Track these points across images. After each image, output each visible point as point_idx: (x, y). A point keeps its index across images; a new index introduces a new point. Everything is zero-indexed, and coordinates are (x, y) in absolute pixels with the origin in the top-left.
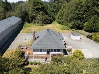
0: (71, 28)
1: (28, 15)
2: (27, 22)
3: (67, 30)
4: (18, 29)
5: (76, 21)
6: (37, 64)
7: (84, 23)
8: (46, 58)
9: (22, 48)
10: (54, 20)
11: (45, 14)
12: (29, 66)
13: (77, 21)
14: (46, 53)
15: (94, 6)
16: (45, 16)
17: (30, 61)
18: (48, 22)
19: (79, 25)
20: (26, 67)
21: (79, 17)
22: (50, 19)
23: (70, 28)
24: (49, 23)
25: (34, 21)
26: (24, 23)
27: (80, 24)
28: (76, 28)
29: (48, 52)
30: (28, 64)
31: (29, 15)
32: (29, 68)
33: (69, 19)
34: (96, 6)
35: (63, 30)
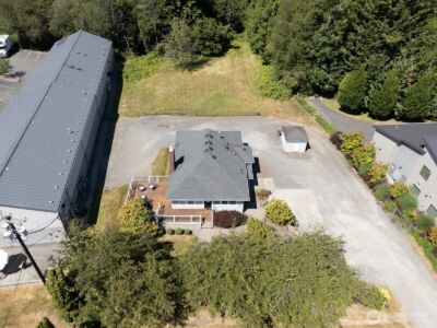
0: (295, 91)
1: (135, 22)
2: (134, 51)
3: (277, 98)
4: (108, 93)
5: (312, 68)
6: (183, 232)
7: (342, 73)
8: (203, 219)
9: (142, 188)
10: (240, 29)
11: (200, 16)
12: (167, 238)
13: (316, 70)
14: (202, 206)
15: (382, 20)
16: (202, 24)
17: (168, 225)
18: (212, 50)
19: (321, 83)
20: (160, 240)
21: (323, 54)
22: (224, 32)
23: (289, 91)
24: (216, 51)
25: (159, 45)
26: (123, 54)
27: (326, 80)
28: (311, 92)
29: (208, 205)
30: (164, 232)
31: (139, 24)
32: (167, 243)
33: (287, 58)
34: (387, 18)
35: (266, 95)
